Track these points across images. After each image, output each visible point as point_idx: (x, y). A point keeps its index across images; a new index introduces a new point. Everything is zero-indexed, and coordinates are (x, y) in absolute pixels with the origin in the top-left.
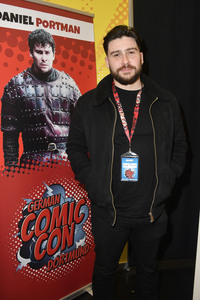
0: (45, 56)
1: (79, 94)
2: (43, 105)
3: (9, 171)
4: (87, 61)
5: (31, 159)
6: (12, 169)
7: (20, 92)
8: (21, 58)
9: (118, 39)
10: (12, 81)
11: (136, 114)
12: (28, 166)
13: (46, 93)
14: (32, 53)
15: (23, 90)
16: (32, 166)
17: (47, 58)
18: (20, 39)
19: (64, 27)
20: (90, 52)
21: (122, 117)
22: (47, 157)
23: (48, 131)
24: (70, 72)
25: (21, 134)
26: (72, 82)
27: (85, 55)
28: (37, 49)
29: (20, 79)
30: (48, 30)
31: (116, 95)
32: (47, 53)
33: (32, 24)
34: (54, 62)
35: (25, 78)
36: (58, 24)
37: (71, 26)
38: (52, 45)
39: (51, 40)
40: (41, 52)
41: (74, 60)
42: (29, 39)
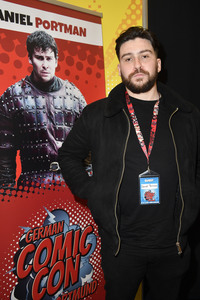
0: (46, 63)
2: (45, 119)
3: (4, 194)
4: (94, 68)
5: (30, 180)
6: (8, 192)
7: (17, 104)
8: (18, 64)
9: (130, 41)
10: (8, 92)
11: (154, 128)
12: (26, 188)
13: (48, 105)
14: (31, 59)
15: (21, 101)
16: (31, 189)
17: (49, 65)
18: (16, 42)
19: (68, 29)
20: (97, 58)
21: (138, 131)
22: (48, 179)
23: (49, 149)
24: (76, 81)
25: (18, 152)
26: (77, 92)
27: (92, 61)
28: (37, 54)
29: (18, 89)
30: (49, 32)
31: (130, 106)
32: (49, 59)
33: (30, 24)
34: (57, 69)
35: (23, 87)
36: (61, 25)
37: (76, 28)
38: (54, 50)
39: (53, 43)
40: (41, 58)
41: (80, 67)
42: (28, 42)
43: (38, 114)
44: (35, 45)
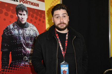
0: (23, 16)
1: (38, 34)
2: (22, 39)
3: (3, 71)
4: (42, 19)
5: (15, 65)
7: (11, 33)
8: (12, 17)
9: (58, 10)
10: (7, 27)
11: (66, 44)
12: (13, 68)
13: (23, 33)
14: (17, 15)
15: (13, 32)
16: (15, 68)
18: (12, 8)
19: (32, 4)
20: (43, 15)
22: (23, 64)
23: (23, 51)
24: (34, 24)
26: (35, 28)
27: (41, 16)
28: (20, 13)
30: (25, 4)
31: (57, 35)
32: (24, 15)
33: (18, 1)
34: (27, 19)
35: (14, 26)
36: (29, 2)
37: (35, 3)
38: (26, 11)
39: (26, 9)
40: (21, 15)
41: (36, 18)
42: (16, 8)
43: (19, 37)
44: (19, 9)
